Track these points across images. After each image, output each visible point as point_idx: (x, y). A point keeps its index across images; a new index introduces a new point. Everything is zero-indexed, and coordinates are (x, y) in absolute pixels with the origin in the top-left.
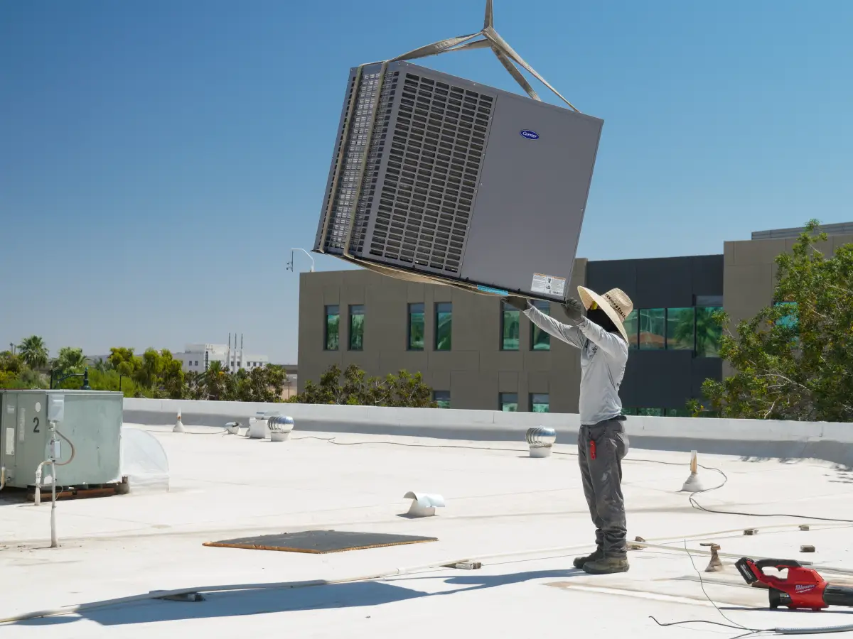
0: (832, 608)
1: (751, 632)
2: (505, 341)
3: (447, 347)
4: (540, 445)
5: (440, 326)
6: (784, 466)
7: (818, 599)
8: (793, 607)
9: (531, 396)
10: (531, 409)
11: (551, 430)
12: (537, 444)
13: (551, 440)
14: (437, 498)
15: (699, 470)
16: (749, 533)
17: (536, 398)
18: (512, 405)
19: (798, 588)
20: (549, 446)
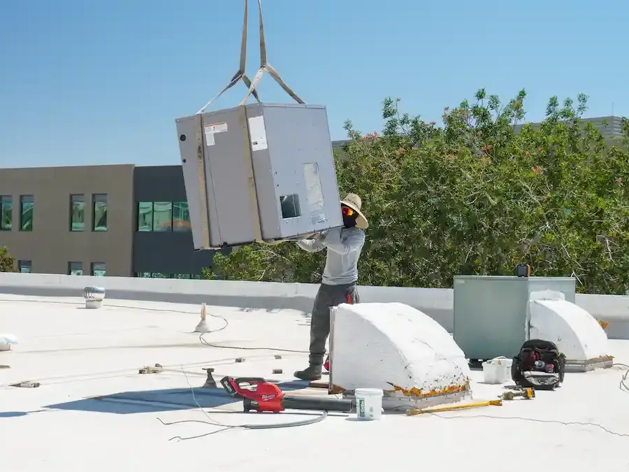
0: (287, 410)
1: (226, 428)
2: (74, 224)
3: (30, 228)
4: (92, 299)
5: (23, 213)
6: (268, 314)
7: (278, 405)
8: (260, 410)
9: (92, 265)
10: (92, 274)
11: (101, 289)
12: (90, 299)
13: (102, 296)
14: (12, 337)
15: (207, 317)
16: (239, 361)
17: (96, 267)
18: (79, 271)
19: (264, 397)
20: (101, 300)
